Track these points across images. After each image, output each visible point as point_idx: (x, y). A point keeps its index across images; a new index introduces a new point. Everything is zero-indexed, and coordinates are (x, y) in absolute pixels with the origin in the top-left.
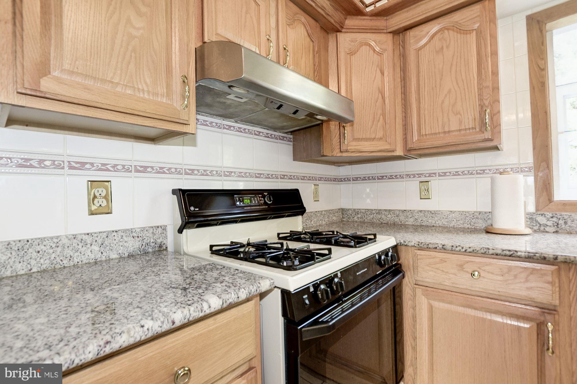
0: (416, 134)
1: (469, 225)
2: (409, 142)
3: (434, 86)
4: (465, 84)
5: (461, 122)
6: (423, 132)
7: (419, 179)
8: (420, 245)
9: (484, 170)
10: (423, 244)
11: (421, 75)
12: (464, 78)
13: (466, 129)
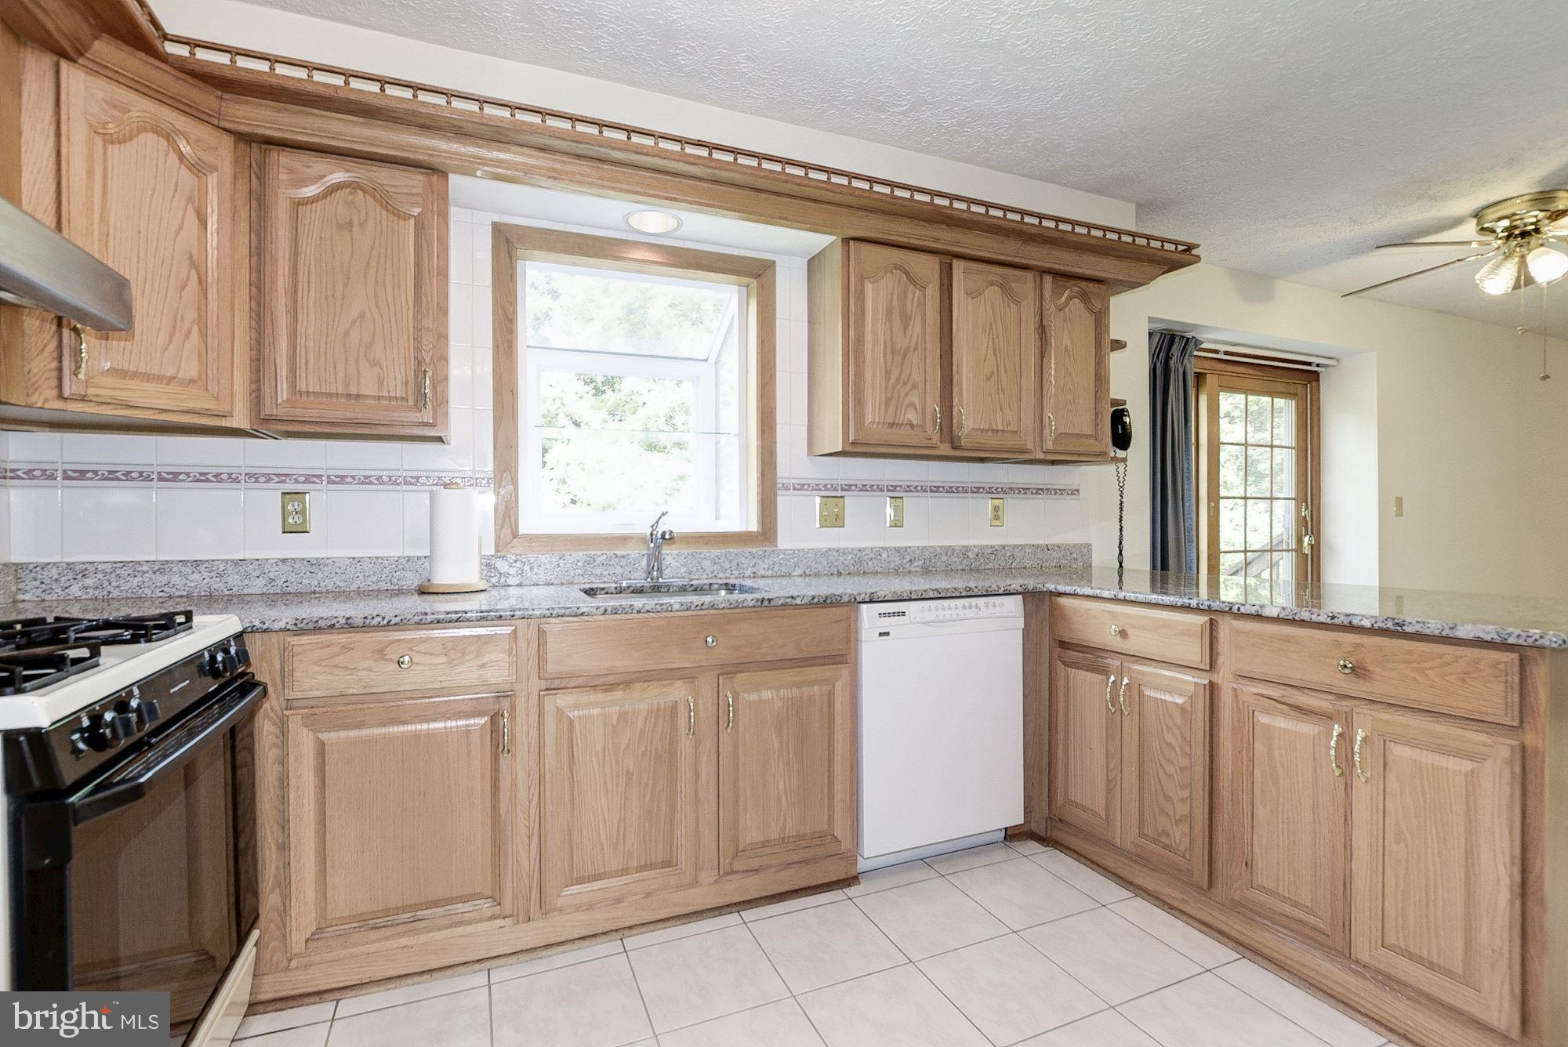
0: (285, 386)
1: (389, 584)
2: (267, 402)
3: (329, 293)
4: (392, 313)
5: (381, 383)
6: (302, 385)
7: (282, 485)
8: (299, 625)
9: (417, 478)
10: (305, 622)
11: (301, 259)
12: (390, 299)
13: (390, 398)
